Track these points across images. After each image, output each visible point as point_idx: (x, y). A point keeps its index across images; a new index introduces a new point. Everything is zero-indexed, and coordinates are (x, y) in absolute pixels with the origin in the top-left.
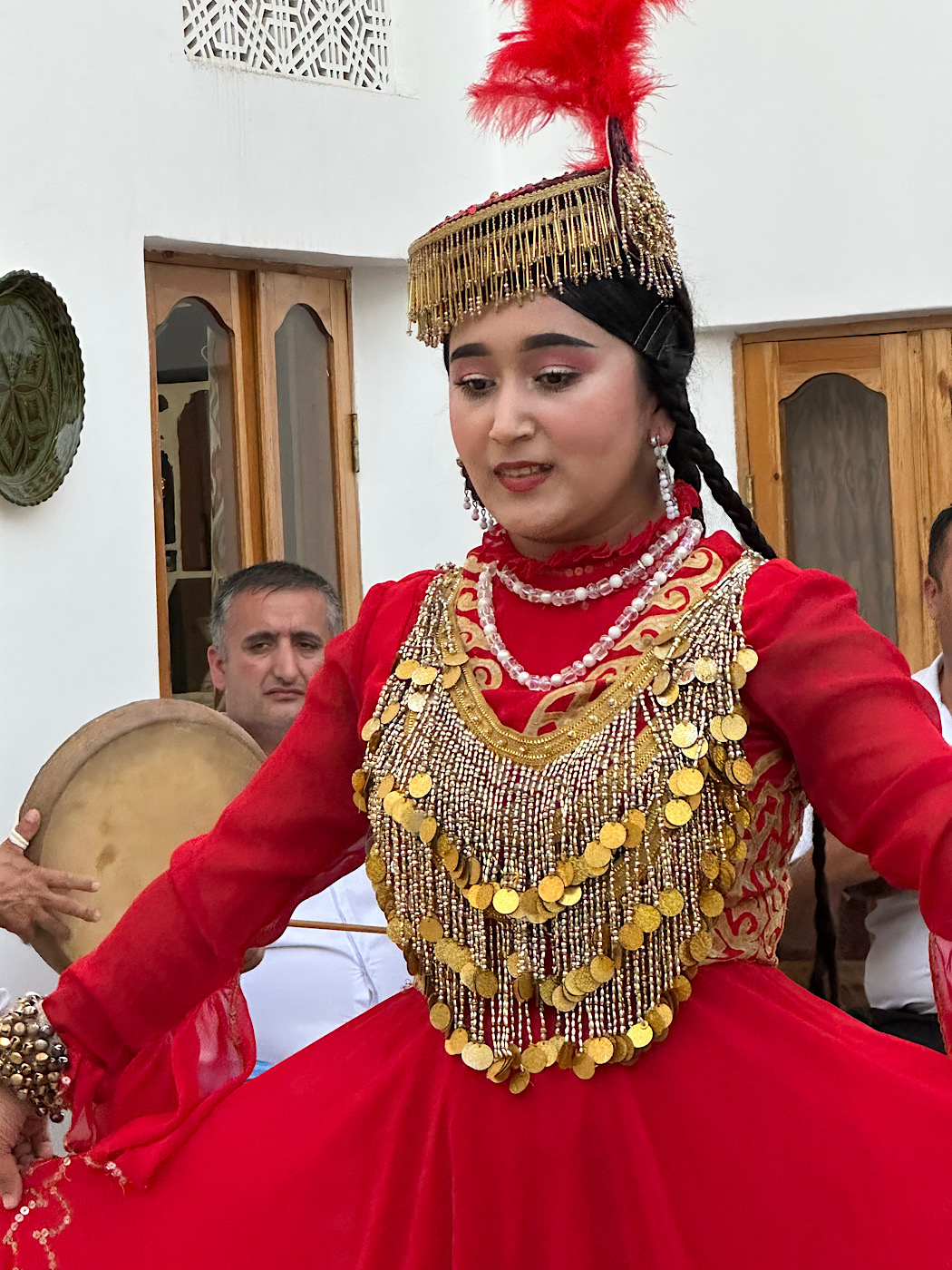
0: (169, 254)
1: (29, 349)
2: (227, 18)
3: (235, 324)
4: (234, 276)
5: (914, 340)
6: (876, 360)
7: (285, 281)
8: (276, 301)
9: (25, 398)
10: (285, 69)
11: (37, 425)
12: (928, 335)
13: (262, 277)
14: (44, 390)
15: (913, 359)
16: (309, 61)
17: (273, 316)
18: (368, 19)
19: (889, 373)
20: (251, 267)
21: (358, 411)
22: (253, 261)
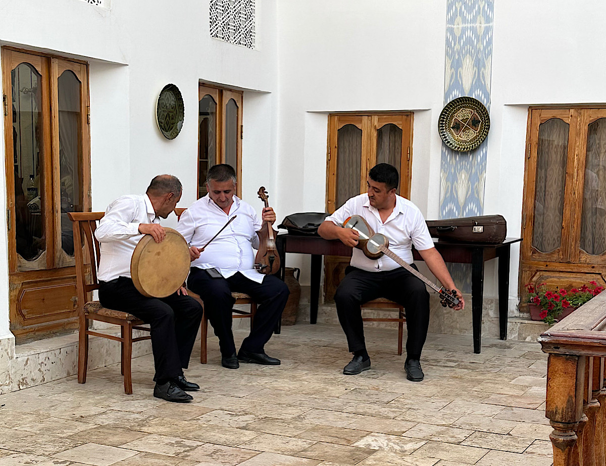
0: (203, 83)
1: (172, 103)
2: (220, 29)
3: (217, 102)
4: (218, 90)
5: (370, 117)
6: (361, 121)
7: (229, 93)
8: (227, 96)
9: (171, 114)
10: (232, 42)
11: (173, 121)
13: (224, 91)
14: (175, 112)
15: (369, 122)
16: (237, 41)
17: (226, 101)
18: (251, 32)
19: (363, 125)
20: (221, 89)
21: (243, 125)
22: (223, 87)
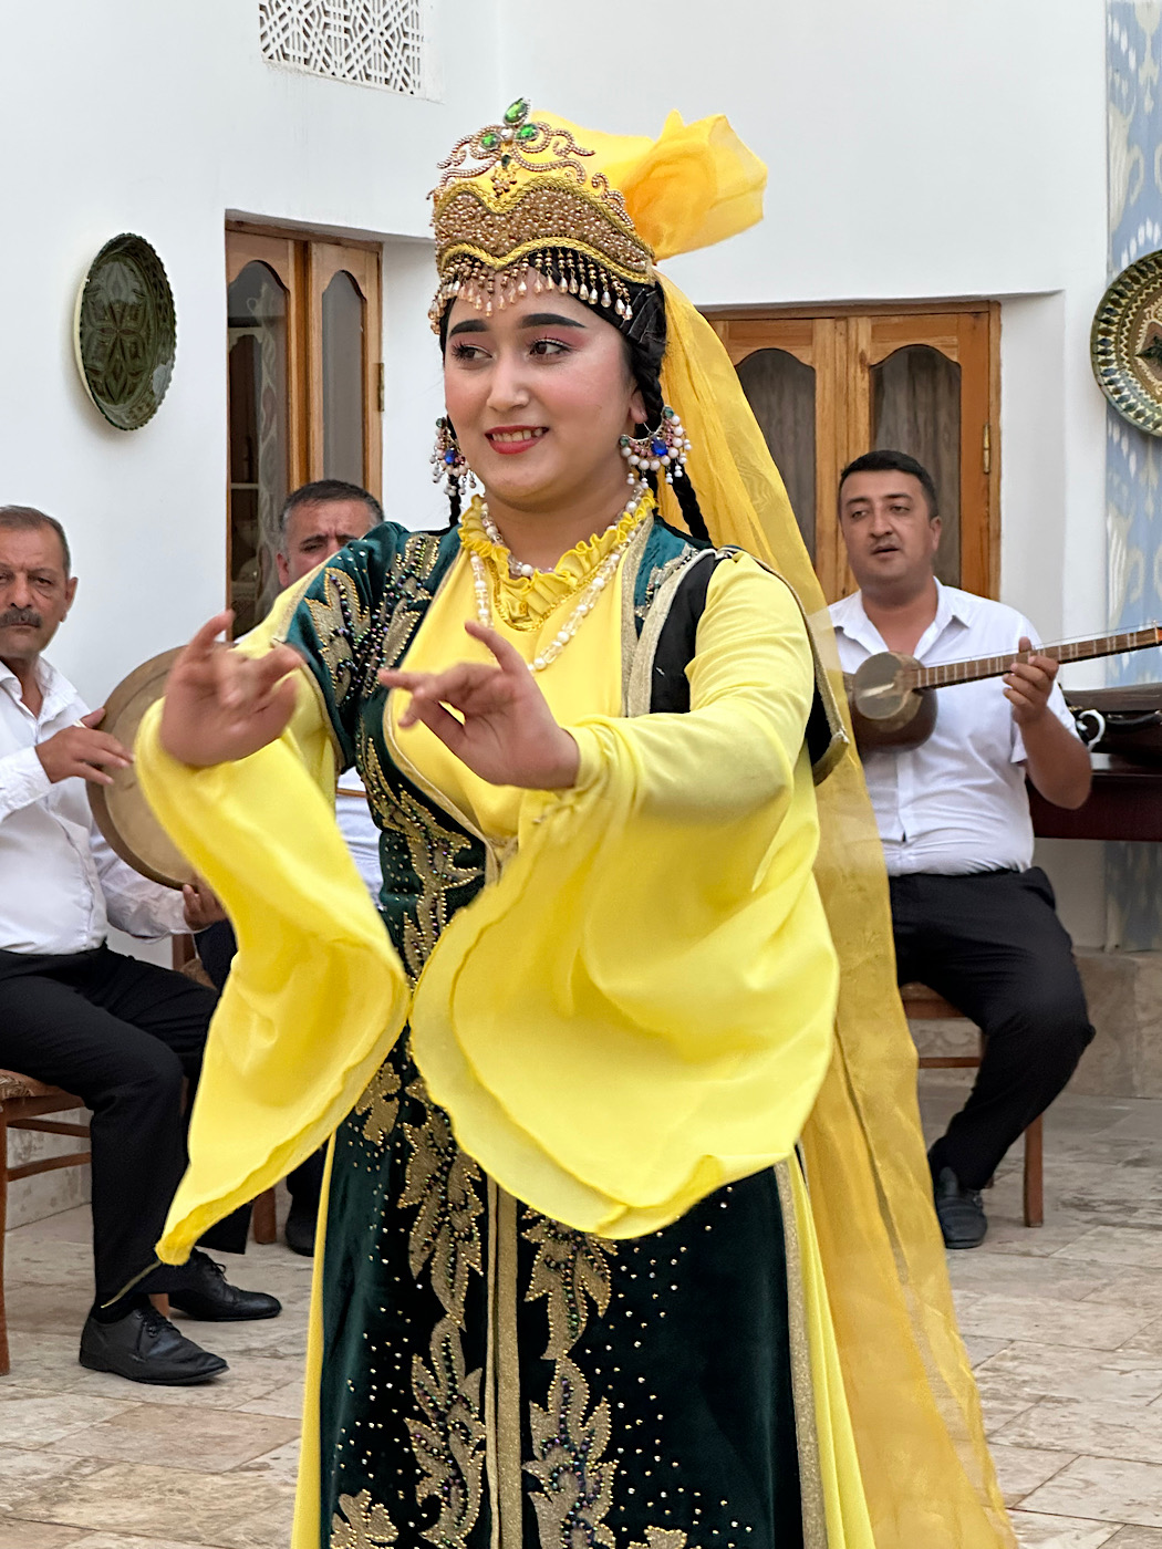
0: (240, 223)
1: (133, 299)
2: (295, 28)
3: (291, 285)
4: (291, 244)
5: (841, 324)
6: (809, 338)
7: (331, 251)
8: (324, 265)
9: (128, 341)
10: (339, 74)
11: (138, 362)
12: (852, 321)
13: (314, 246)
14: (143, 333)
15: (839, 340)
16: (358, 68)
17: (321, 279)
18: (405, 34)
19: (819, 351)
20: (304, 238)
21: (384, 361)
22: (306, 232)
